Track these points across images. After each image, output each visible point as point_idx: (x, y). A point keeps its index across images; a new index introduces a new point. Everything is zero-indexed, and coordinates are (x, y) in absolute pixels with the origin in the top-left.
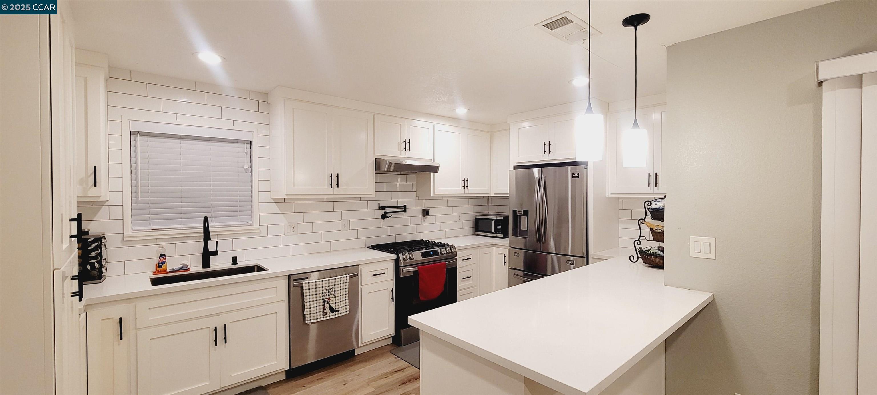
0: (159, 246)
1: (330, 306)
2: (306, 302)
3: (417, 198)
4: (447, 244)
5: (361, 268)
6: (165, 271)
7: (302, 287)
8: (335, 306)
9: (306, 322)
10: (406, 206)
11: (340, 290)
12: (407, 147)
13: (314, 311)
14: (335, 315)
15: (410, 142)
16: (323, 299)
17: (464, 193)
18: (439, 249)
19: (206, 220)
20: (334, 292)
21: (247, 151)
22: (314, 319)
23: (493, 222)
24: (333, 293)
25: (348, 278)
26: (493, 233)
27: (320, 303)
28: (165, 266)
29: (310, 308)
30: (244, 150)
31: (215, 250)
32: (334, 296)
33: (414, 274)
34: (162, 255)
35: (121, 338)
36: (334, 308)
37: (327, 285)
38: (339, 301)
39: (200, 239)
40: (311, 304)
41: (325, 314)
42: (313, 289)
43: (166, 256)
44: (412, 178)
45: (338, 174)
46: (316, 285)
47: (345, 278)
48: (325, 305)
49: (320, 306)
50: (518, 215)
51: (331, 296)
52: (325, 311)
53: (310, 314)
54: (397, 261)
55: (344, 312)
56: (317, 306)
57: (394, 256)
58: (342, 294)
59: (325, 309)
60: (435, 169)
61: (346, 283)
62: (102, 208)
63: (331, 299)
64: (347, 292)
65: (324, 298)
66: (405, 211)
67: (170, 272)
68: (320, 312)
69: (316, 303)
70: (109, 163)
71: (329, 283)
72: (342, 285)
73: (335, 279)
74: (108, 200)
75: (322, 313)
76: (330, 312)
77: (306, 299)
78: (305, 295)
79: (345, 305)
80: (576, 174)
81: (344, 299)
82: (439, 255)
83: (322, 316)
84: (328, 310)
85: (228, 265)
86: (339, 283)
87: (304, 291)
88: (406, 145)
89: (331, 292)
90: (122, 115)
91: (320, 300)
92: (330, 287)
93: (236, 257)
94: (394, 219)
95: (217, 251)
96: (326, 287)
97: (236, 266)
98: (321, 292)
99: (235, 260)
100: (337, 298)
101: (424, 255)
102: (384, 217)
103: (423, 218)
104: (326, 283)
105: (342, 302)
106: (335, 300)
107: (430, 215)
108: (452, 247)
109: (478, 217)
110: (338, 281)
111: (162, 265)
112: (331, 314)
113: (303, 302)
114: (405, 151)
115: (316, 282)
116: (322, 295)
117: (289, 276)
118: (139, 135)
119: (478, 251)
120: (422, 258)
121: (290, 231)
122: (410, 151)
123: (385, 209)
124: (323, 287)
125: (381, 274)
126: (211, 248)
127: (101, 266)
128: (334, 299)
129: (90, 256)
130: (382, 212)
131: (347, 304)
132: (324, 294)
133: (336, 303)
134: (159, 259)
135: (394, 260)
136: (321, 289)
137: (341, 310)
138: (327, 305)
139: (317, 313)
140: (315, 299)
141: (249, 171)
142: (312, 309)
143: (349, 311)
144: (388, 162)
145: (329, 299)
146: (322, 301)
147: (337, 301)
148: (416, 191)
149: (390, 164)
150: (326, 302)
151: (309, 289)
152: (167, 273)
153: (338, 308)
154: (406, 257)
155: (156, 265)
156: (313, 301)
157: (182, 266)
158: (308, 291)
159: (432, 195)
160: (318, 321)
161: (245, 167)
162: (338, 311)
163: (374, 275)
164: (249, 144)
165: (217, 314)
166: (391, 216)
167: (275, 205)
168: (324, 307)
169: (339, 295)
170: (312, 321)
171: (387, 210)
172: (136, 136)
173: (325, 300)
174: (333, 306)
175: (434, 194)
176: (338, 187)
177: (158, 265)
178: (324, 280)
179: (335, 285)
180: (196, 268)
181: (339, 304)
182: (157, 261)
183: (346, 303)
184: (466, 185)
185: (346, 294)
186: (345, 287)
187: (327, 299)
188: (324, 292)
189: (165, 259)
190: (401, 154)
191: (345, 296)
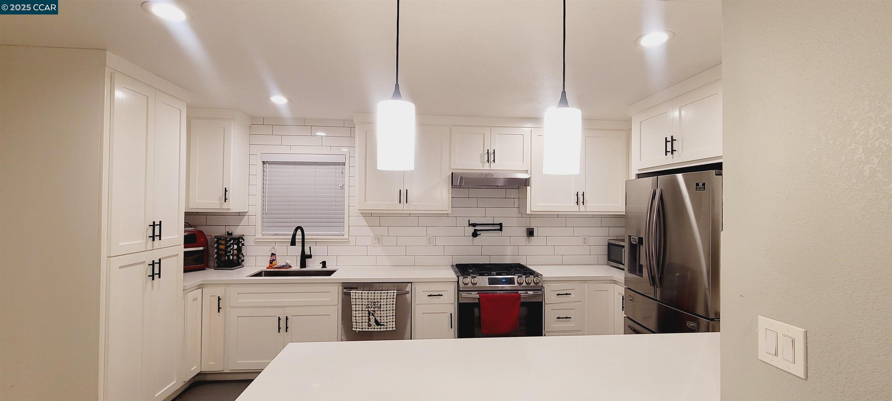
0: (272, 247)
1: (375, 319)
2: (353, 311)
3: (518, 215)
5: (415, 287)
6: (274, 267)
8: (381, 320)
9: (353, 329)
10: (502, 223)
11: (387, 304)
12: (491, 159)
13: (359, 320)
14: (380, 328)
15: (494, 152)
16: (368, 311)
17: (578, 210)
18: (516, 277)
21: (342, 171)
22: (359, 328)
24: (378, 306)
25: (395, 294)
27: (365, 313)
28: (275, 263)
30: (340, 171)
32: (379, 310)
34: (274, 254)
36: (379, 321)
37: (373, 298)
38: (385, 315)
40: (357, 313)
41: (370, 325)
42: (359, 299)
43: (276, 255)
44: (512, 192)
45: (407, 190)
47: (393, 293)
48: (370, 317)
50: (633, 242)
51: (376, 309)
53: (356, 322)
54: (458, 284)
55: (390, 328)
56: (362, 316)
58: (388, 309)
59: (370, 321)
60: (527, 182)
61: (393, 298)
62: (244, 217)
63: (376, 312)
64: (394, 308)
65: (370, 309)
66: (501, 230)
67: (276, 268)
68: (365, 322)
69: (362, 313)
70: (249, 185)
71: (374, 296)
72: (388, 300)
73: (381, 293)
74: (248, 212)
75: (367, 324)
76: (375, 324)
77: (353, 308)
78: (352, 303)
79: (391, 320)
80: (700, 185)
81: (391, 314)
82: (515, 284)
83: (367, 327)
84: (372, 322)
85: (319, 267)
86: (385, 297)
87: (352, 300)
88: (490, 156)
90: (257, 151)
91: (365, 311)
92: (376, 300)
93: (326, 262)
94: (484, 238)
95: (311, 255)
96: (371, 299)
97: (324, 269)
98: (367, 303)
99: (324, 264)
100: (382, 312)
101: (491, 282)
102: (475, 234)
105: (388, 318)
106: (381, 314)
107: (534, 236)
108: (539, 274)
109: (613, 242)
110: (385, 294)
111: (273, 261)
112: (376, 327)
113: (351, 310)
114: (489, 162)
115: (362, 293)
116: (368, 306)
117: (343, 284)
118: (267, 164)
119: (587, 286)
120: (489, 284)
121: (375, 243)
122: (494, 162)
123: (475, 227)
124: (368, 299)
125: (439, 295)
126: (307, 252)
127: (239, 258)
128: (379, 312)
129: (228, 250)
130: (472, 229)
131: (394, 320)
132: (370, 306)
133: (381, 317)
134: (271, 256)
135: (456, 283)
137: (387, 325)
138: (371, 317)
139: (362, 322)
140: (361, 309)
141: (342, 188)
142: (357, 318)
143: (395, 327)
145: (374, 311)
146: (367, 312)
147: (382, 315)
148: (517, 208)
149: (462, 177)
150: (371, 314)
151: (356, 299)
153: (384, 322)
155: (270, 261)
156: (359, 311)
157: (285, 264)
159: (528, 212)
160: (363, 330)
161: (340, 186)
162: (384, 325)
163: (430, 295)
164: (343, 165)
165: (284, 307)
166: (481, 234)
167: (363, 218)
169: (385, 309)
170: (358, 330)
171: (477, 228)
172: (265, 165)
173: (370, 312)
174: (378, 319)
175: (530, 211)
176: (407, 203)
180: (296, 267)
181: (385, 318)
182: (269, 259)
183: (393, 318)
184: (581, 200)
185: (393, 310)
186: (391, 303)
187: (372, 311)
188: (369, 303)
189: (276, 257)
190: (483, 167)
191: (391, 311)
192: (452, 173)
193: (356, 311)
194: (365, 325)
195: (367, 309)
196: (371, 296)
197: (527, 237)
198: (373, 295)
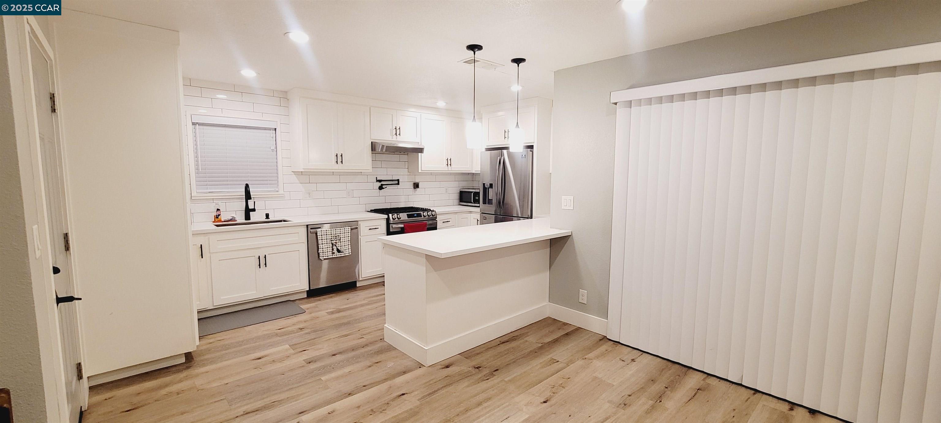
0: (216, 204)
1: (337, 248)
2: (320, 244)
3: (409, 174)
4: (430, 209)
5: (360, 224)
6: (221, 221)
7: (316, 234)
8: (341, 248)
9: (320, 258)
10: (399, 179)
11: (344, 237)
12: (398, 133)
13: (325, 250)
14: (341, 255)
15: (400, 129)
16: (332, 243)
17: (447, 170)
18: (422, 213)
19: (247, 186)
20: (339, 239)
21: (273, 136)
22: (325, 256)
23: (472, 194)
25: (350, 229)
26: (472, 203)
27: (329, 245)
28: (221, 217)
29: (323, 248)
30: (271, 135)
31: (253, 208)
32: (340, 241)
33: (401, 229)
34: (218, 210)
35: (202, 257)
36: (340, 250)
37: (335, 233)
38: (344, 245)
39: (241, 200)
40: (323, 246)
41: (333, 253)
42: (324, 235)
43: (221, 211)
44: (404, 157)
45: (342, 154)
46: (326, 233)
47: (348, 229)
48: (333, 247)
49: (329, 247)
50: (486, 187)
51: (337, 241)
52: (333, 251)
53: (323, 252)
54: (388, 220)
55: (347, 254)
56: (327, 248)
57: (386, 216)
58: (345, 240)
60: (421, 150)
61: (348, 232)
63: (337, 243)
64: (349, 240)
65: (333, 242)
66: (398, 184)
67: (224, 221)
68: (330, 252)
69: (327, 245)
72: (345, 234)
73: (340, 229)
75: (331, 253)
76: (337, 252)
77: (320, 242)
78: (319, 239)
79: (348, 248)
80: (524, 156)
81: (347, 244)
82: (422, 217)
83: (331, 255)
84: (335, 251)
85: (263, 218)
86: (343, 232)
87: (318, 237)
88: (397, 131)
89: (337, 238)
90: (186, 111)
91: (329, 243)
92: (337, 235)
93: (268, 214)
94: (388, 190)
95: (255, 208)
96: (333, 234)
98: (330, 238)
99: (267, 216)
100: (342, 243)
101: (409, 216)
102: (381, 188)
103: (414, 190)
104: (334, 232)
105: (346, 246)
106: (341, 244)
107: (420, 187)
108: (433, 211)
109: (463, 190)
110: (342, 230)
111: (219, 216)
112: (338, 254)
113: (318, 244)
114: (396, 135)
115: (326, 230)
116: (331, 240)
117: (307, 226)
118: (197, 125)
119: (457, 216)
120: (408, 218)
121: (306, 197)
122: (400, 136)
123: (381, 182)
124: (331, 234)
125: (376, 228)
126: (251, 206)
128: (339, 243)
130: (379, 184)
131: (350, 248)
134: (217, 212)
135: (386, 219)
136: (330, 235)
137: (345, 252)
138: (334, 247)
139: (327, 252)
140: (326, 242)
141: (274, 151)
142: (324, 249)
143: (351, 253)
144: (381, 145)
145: (336, 243)
146: (331, 244)
147: (342, 245)
148: (408, 168)
149: (383, 146)
151: (322, 235)
152: (222, 222)
153: (343, 250)
154: (395, 217)
155: (215, 216)
156: (325, 244)
157: (231, 218)
158: (321, 236)
159: (420, 171)
160: (329, 257)
161: (272, 148)
162: (343, 252)
163: (370, 229)
164: (274, 130)
165: (260, 248)
166: (386, 187)
167: (295, 176)
168: (333, 248)
169: (344, 241)
170: (324, 258)
171: (383, 183)
172: (195, 125)
173: (333, 244)
174: (339, 248)
175: (421, 170)
176: (342, 163)
177: (216, 217)
178: (332, 229)
179: (340, 233)
181: (344, 247)
182: (215, 214)
183: (348, 247)
184: (449, 163)
185: (348, 241)
186: (347, 236)
187: (335, 243)
188: (332, 238)
189: (220, 212)
190: (392, 138)
191: (348, 242)
192: (372, 142)
193: (322, 244)
194: (330, 254)
195: (331, 242)
196: (333, 232)
197: (413, 189)
198: (335, 231)
